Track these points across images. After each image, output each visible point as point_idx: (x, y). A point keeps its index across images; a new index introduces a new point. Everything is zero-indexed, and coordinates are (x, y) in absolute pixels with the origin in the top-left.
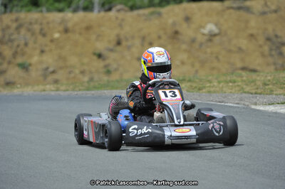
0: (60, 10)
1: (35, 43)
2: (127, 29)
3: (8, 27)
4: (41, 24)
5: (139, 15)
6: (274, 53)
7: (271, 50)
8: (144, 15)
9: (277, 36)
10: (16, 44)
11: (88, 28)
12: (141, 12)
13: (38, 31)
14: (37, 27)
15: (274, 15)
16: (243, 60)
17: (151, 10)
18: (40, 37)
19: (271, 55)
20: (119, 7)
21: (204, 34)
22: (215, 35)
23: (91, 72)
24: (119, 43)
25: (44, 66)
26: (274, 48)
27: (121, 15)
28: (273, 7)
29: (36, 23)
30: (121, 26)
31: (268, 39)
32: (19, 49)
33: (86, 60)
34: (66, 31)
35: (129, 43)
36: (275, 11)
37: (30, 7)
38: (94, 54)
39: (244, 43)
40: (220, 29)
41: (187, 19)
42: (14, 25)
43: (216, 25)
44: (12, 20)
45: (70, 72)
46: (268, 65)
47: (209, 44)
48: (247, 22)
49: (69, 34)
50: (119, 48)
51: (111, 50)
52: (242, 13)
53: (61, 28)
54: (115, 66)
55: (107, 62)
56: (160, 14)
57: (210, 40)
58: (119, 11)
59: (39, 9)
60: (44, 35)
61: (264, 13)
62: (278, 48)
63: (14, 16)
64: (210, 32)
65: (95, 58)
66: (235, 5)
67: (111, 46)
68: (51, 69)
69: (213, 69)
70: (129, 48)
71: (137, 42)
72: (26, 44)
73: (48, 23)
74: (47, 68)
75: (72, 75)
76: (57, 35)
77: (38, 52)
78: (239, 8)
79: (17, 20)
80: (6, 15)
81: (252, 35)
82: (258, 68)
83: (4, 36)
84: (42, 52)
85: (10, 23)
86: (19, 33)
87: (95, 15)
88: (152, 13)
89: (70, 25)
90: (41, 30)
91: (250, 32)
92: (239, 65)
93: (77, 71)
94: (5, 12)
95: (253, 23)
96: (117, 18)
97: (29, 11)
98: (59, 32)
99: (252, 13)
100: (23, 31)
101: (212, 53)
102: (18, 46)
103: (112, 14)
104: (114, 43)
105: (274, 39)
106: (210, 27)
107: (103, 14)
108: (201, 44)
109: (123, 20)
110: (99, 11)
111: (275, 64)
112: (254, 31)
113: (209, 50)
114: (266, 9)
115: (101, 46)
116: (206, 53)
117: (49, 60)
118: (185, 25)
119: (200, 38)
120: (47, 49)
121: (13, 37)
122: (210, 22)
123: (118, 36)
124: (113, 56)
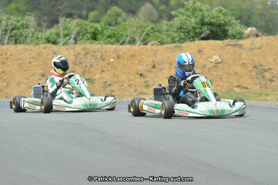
0: (112, 44)
1: (97, 65)
2: (159, 57)
3: (79, 54)
4: (102, 52)
5: (167, 48)
6: (259, 76)
7: (257, 74)
8: (170, 48)
9: (261, 65)
10: (84, 65)
11: (133, 56)
12: (168, 46)
13: (99, 57)
14: (98, 54)
15: (259, 51)
16: (238, 81)
17: (175, 44)
18: (100, 61)
19: (258, 78)
20: (153, 42)
21: (211, 62)
22: (219, 63)
23: (135, 86)
24: (154, 67)
25: (104, 81)
26: (259, 73)
27: (155, 48)
28: (258, 46)
29: (98, 51)
30: (155, 54)
31: (255, 67)
32: (87, 69)
33: (132, 78)
34: (118, 57)
35: (160, 67)
36: (260, 48)
37: (91, 40)
38: (138, 74)
39: (238, 69)
40: (222, 59)
41: (200, 51)
42: (83, 52)
43: (219, 56)
44: (81, 49)
45: (122, 86)
46: (255, 84)
47: (215, 69)
48: (241, 55)
49: (121, 60)
50: (154, 70)
51: (150, 71)
52: (236, 48)
53: (115, 55)
54: (152, 82)
55: (146, 79)
56: (181, 48)
57: (216, 66)
58: (153, 45)
59: (97, 42)
60: (103, 60)
61: (252, 49)
62: (262, 73)
63: (82, 47)
64: (215, 60)
65: (138, 76)
66: (231, 43)
67: (148, 69)
68: (108, 83)
69: (218, 86)
70: (161, 70)
71: (166, 66)
72: (91, 65)
73: (106, 52)
74: (106, 82)
75: (123, 87)
76: (112, 60)
77: (100, 70)
78: (235, 45)
79: (85, 49)
80: (77, 45)
81: (244, 64)
82: (249, 87)
83: (76, 59)
84: (103, 71)
85: (80, 51)
86: (86, 58)
87: (137, 47)
88: (176, 47)
89: (121, 53)
90: (102, 56)
91: (242, 61)
92: (236, 84)
93: (126, 85)
94: (76, 43)
95: (244, 56)
96: (152, 50)
97: (91, 43)
98: (113, 58)
99: (244, 49)
100: (89, 57)
101: (217, 75)
102: (86, 67)
103: (149, 46)
104: (151, 66)
105: (259, 67)
106: (216, 58)
107: (142, 46)
108: (210, 69)
109: (156, 51)
110: (140, 45)
111: (260, 84)
112: (245, 61)
113: (215, 73)
114: (254, 47)
115: (141, 68)
116: (213, 75)
117: (107, 76)
118: (199, 56)
119: (209, 65)
120: (105, 69)
121: (82, 60)
122: (215, 54)
123: (153, 61)
124: (150, 75)
